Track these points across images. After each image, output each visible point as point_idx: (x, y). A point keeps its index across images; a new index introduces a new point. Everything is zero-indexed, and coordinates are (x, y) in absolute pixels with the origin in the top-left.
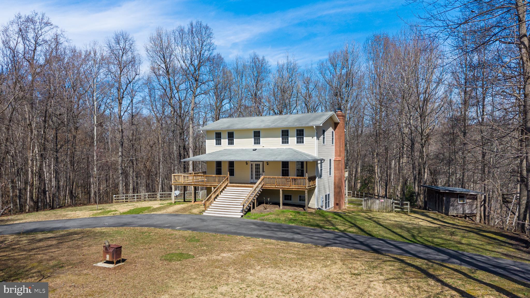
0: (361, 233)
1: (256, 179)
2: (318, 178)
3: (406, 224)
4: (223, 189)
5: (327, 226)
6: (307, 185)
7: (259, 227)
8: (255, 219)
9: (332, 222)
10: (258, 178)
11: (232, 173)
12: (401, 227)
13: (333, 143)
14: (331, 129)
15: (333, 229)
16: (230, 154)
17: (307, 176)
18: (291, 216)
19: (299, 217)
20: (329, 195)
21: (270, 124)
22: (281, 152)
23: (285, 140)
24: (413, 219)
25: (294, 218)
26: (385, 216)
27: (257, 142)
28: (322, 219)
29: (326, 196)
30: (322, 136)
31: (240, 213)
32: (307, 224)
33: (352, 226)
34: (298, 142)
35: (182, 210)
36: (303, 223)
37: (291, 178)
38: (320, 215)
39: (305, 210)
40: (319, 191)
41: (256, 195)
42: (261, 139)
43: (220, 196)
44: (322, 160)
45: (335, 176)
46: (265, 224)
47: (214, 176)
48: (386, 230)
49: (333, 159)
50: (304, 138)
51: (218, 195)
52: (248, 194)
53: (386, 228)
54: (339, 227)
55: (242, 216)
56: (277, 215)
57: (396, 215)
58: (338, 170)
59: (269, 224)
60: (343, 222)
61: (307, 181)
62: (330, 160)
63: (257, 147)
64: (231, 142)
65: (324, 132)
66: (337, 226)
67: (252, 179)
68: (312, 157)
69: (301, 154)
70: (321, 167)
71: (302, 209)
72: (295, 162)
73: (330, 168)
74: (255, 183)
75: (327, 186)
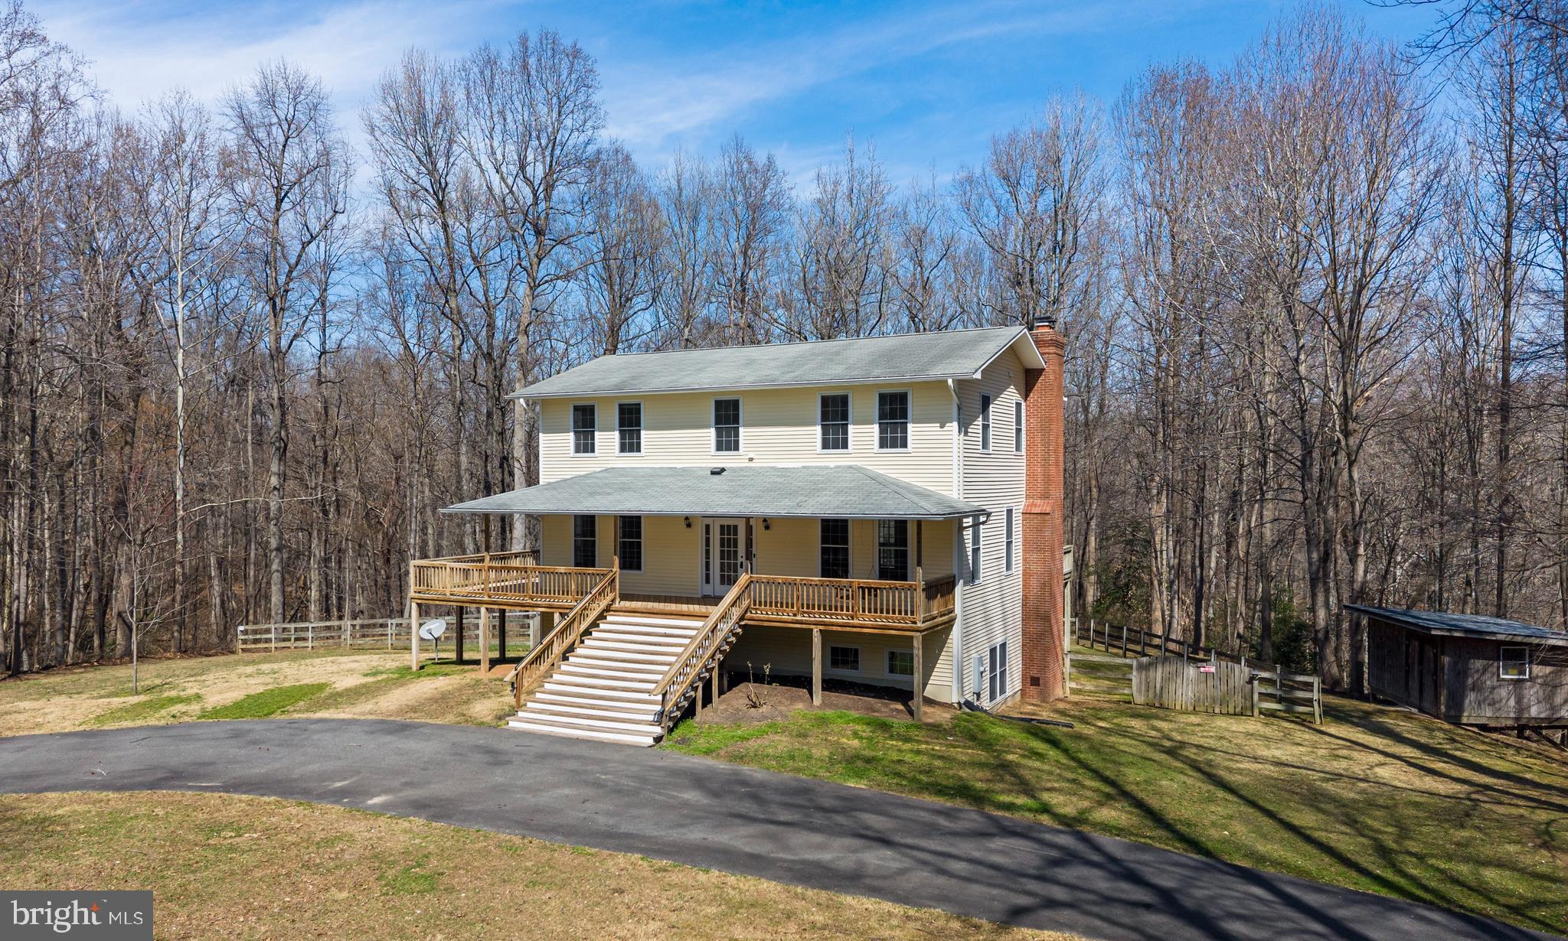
0: (1153, 835)
1: (722, 582)
2: (965, 584)
3: (1328, 780)
4: (595, 624)
5: (1002, 792)
6: (920, 616)
7: (715, 802)
8: (708, 752)
9: (1024, 773)
10: (729, 580)
11: (631, 558)
12: (1314, 799)
13: (1018, 448)
14: (1011, 396)
15: (1030, 810)
16: (624, 488)
17: (919, 577)
18: (856, 743)
19: (892, 749)
20: (1003, 646)
21: (777, 373)
22: (815, 481)
23: (836, 433)
24: (1344, 752)
25: (867, 753)
26: (1227, 735)
27: (728, 442)
28: (982, 755)
29: (993, 651)
30: (980, 421)
31: (651, 724)
32: (919, 782)
33: (1108, 796)
34: (883, 444)
35: (436, 701)
36: (903, 777)
37: (855, 586)
38: (973, 738)
39: (911, 713)
40: (966, 634)
41: (718, 649)
42: (741, 430)
43: (579, 651)
44: (979, 516)
45: (1027, 574)
46: (744, 783)
47: (562, 569)
48: (1258, 814)
49: (1020, 506)
50: (910, 426)
51: (571, 649)
52: (686, 646)
53: (1253, 804)
54: (1054, 799)
55: (658, 739)
56: (799, 735)
57: (1267, 731)
58: (1040, 550)
59: (762, 785)
60: (1070, 776)
61: (920, 597)
62: (1010, 512)
63: (726, 460)
64: (630, 444)
65: (986, 402)
66: (1046, 796)
67: (708, 581)
68: (941, 501)
69: (899, 489)
70: (976, 539)
71: (900, 707)
72: (872, 521)
73: (1009, 544)
74: (715, 600)
75: (996, 613)
